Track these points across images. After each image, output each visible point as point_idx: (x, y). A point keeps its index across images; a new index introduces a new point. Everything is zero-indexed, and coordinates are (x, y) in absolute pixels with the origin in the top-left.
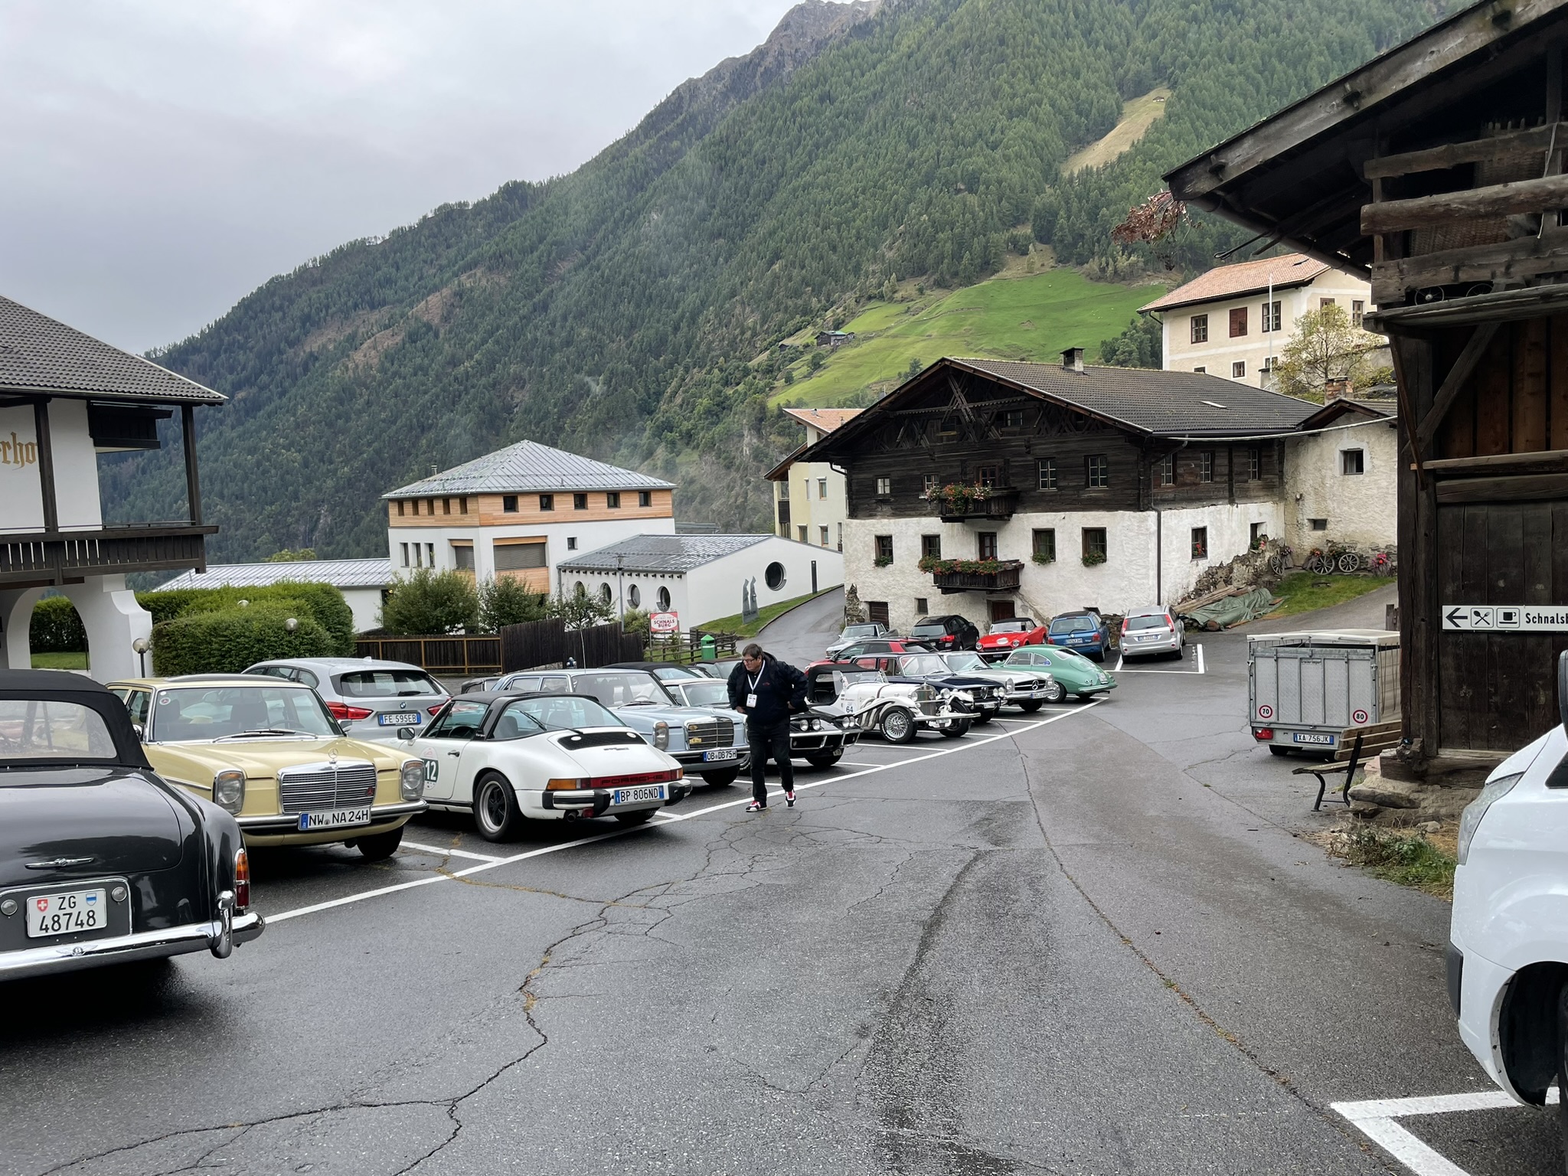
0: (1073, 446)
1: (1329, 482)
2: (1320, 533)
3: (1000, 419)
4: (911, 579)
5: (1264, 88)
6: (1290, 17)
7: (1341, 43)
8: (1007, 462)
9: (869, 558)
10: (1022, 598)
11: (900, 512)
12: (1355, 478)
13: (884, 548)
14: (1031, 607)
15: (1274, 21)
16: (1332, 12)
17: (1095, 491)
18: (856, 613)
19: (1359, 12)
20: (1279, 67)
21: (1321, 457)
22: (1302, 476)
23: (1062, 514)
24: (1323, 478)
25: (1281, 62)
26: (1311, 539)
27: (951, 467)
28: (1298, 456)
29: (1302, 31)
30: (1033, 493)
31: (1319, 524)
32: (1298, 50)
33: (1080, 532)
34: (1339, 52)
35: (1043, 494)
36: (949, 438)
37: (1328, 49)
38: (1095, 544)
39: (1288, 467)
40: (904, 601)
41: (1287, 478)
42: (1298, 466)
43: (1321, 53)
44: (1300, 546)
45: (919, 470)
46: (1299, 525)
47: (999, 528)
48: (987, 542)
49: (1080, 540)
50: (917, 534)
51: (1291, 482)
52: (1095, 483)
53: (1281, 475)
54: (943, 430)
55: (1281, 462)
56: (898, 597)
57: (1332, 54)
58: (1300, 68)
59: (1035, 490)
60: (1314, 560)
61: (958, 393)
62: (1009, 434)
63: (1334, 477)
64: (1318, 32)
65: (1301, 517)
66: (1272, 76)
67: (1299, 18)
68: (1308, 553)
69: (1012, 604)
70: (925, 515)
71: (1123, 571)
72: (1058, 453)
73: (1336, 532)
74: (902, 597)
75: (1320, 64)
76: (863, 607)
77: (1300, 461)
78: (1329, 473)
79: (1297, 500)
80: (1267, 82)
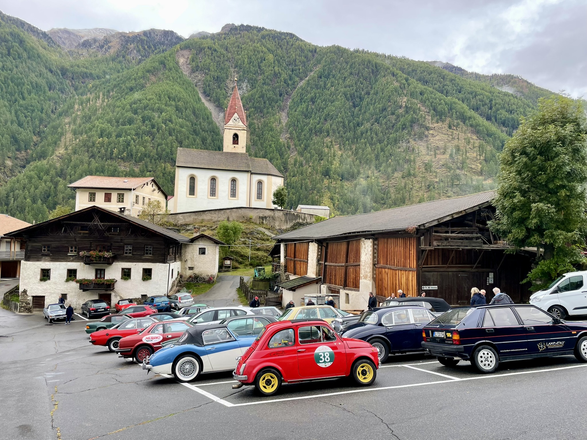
0: (140, 241)
1: (195, 256)
2: (192, 271)
3: (109, 229)
4: (60, 286)
5: (4, 90)
6: (17, 67)
7: (36, 84)
8: (111, 244)
9: (37, 278)
10: (115, 292)
11: (54, 259)
12: (203, 256)
13: (45, 275)
14: (119, 295)
15: (10, 67)
16: (34, 72)
17: (148, 256)
18: (25, 301)
19: (43, 75)
20: (11, 84)
21: (193, 249)
22: (187, 254)
23: (135, 263)
24: (193, 255)
25: (12, 82)
26: (189, 273)
27: (85, 244)
28: (186, 248)
29: (21, 74)
30: (122, 256)
31: (191, 268)
32: (19, 80)
33: (142, 269)
34: (35, 87)
35: (127, 256)
36: (84, 234)
37: (31, 84)
38: (147, 274)
39: (182, 251)
40: (55, 295)
41: (182, 254)
42: (186, 251)
43: (28, 85)
44: (186, 275)
45: (67, 244)
46: (185, 269)
47: (107, 267)
48: (100, 272)
49: (141, 272)
50: (65, 269)
51: (184, 256)
52: (147, 253)
53: (181, 253)
54: (81, 230)
55: (181, 250)
56: (51, 293)
57: (32, 86)
58: (20, 87)
59: (123, 255)
60: (191, 279)
61: (97, 218)
62: (113, 235)
63: (197, 255)
64: (28, 77)
65: (186, 266)
66: (8, 86)
67: (20, 69)
68: (188, 277)
69: (110, 294)
70: (69, 261)
71: (158, 282)
72: (134, 243)
73: (196, 271)
74: (53, 293)
75: (27, 89)
76: (30, 298)
77: (186, 250)
78: (195, 254)
79: (185, 261)
80: (6, 88)
